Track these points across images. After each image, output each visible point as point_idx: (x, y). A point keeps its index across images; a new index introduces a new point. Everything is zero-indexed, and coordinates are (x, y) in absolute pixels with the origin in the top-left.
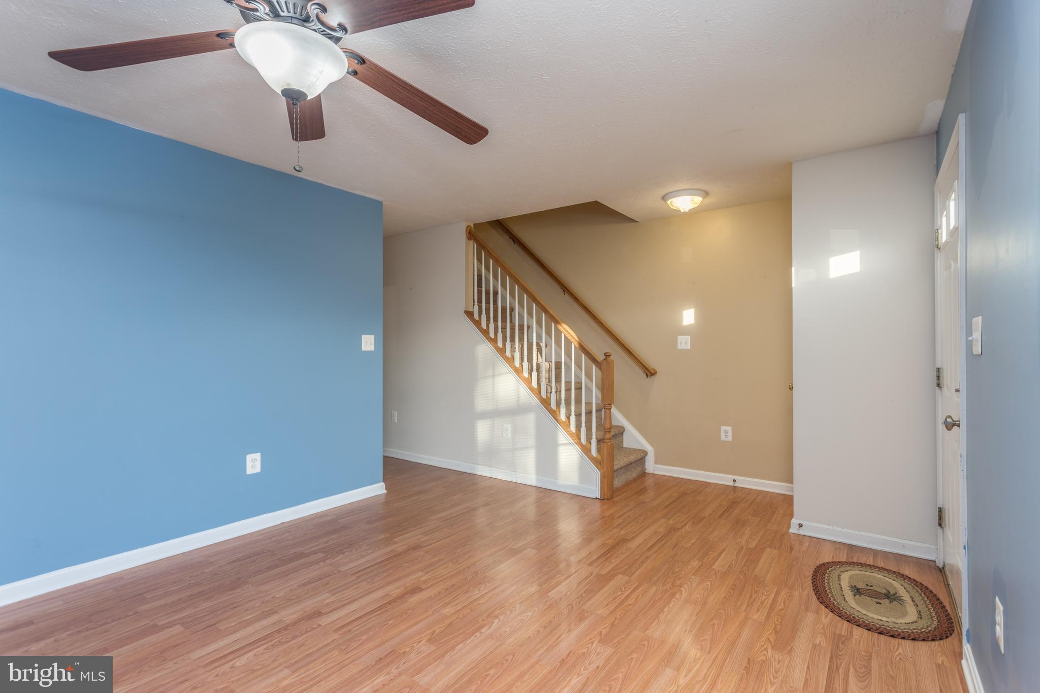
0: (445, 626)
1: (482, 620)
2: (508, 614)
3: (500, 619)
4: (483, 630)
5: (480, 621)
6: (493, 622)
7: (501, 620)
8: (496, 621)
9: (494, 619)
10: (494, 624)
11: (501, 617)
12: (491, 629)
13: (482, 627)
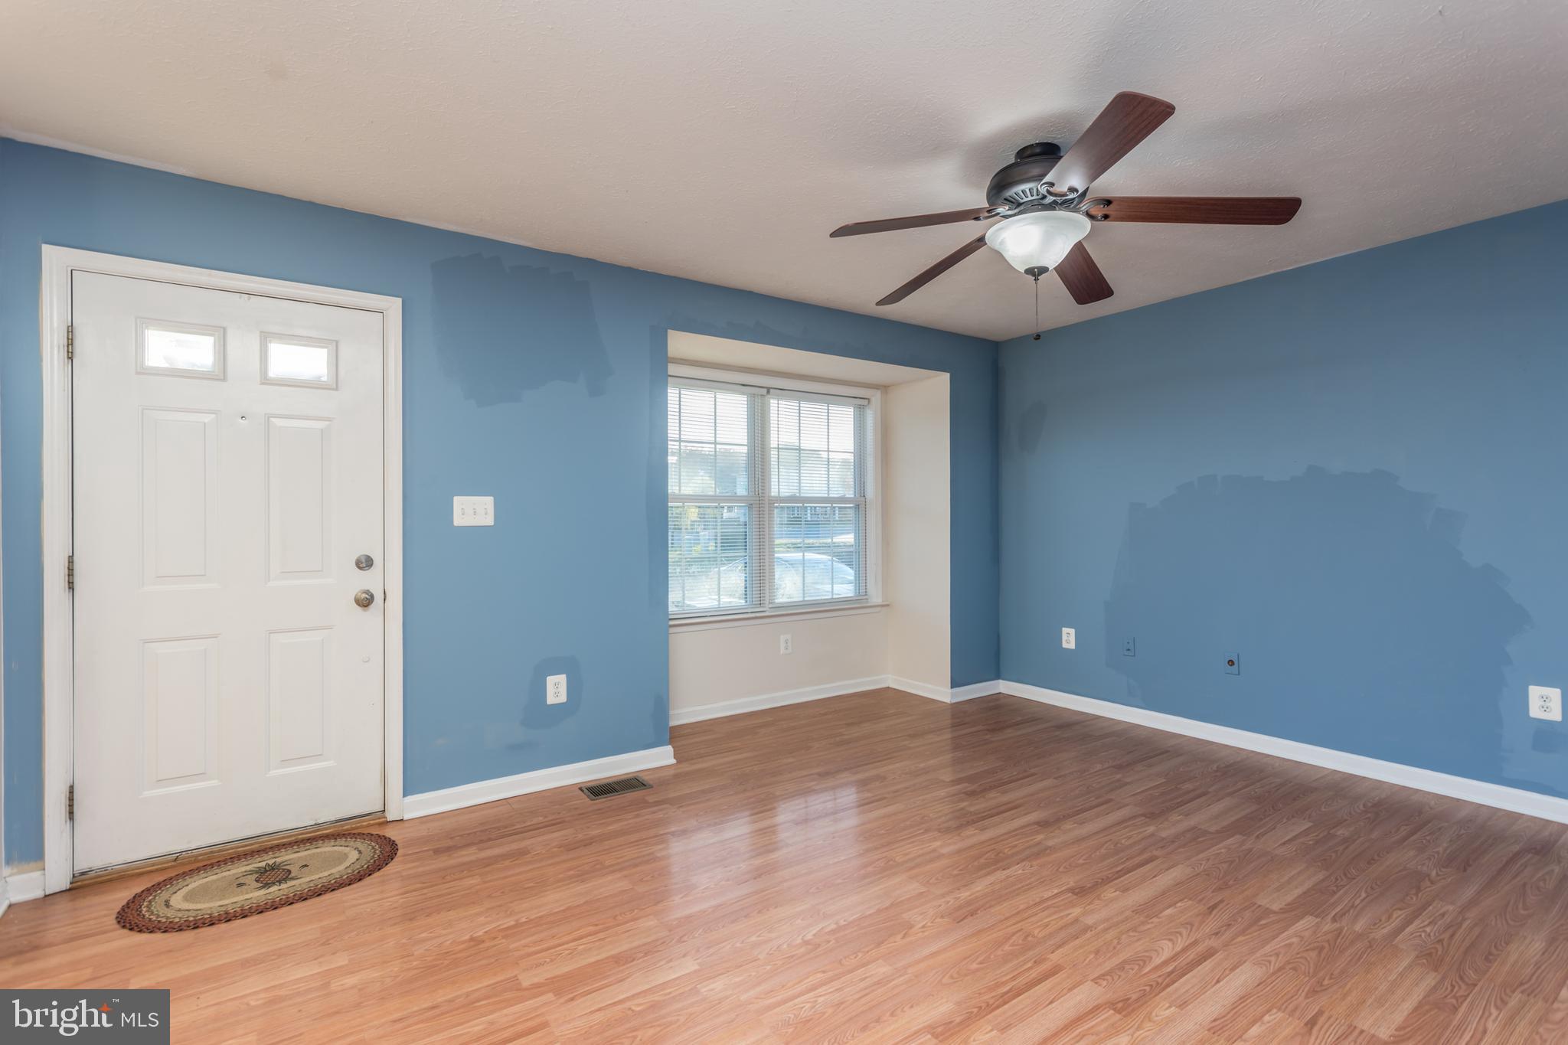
0: (886, 943)
1: (829, 942)
2: (786, 944)
3: (802, 939)
4: (833, 926)
5: (833, 941)
6: (814, 935)
7: (801, 937)
8: (809, 937)
9: (811, 939)
10: (814, 932)
11: (799, 941)
12: (820, 926)
13: (833, 932)
